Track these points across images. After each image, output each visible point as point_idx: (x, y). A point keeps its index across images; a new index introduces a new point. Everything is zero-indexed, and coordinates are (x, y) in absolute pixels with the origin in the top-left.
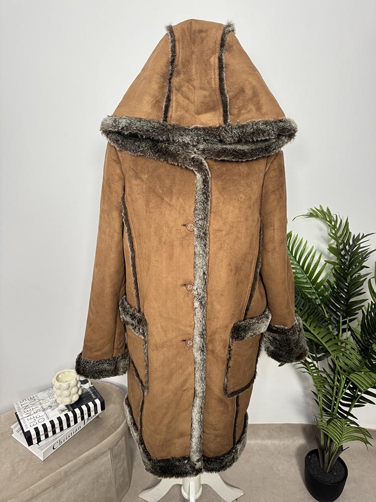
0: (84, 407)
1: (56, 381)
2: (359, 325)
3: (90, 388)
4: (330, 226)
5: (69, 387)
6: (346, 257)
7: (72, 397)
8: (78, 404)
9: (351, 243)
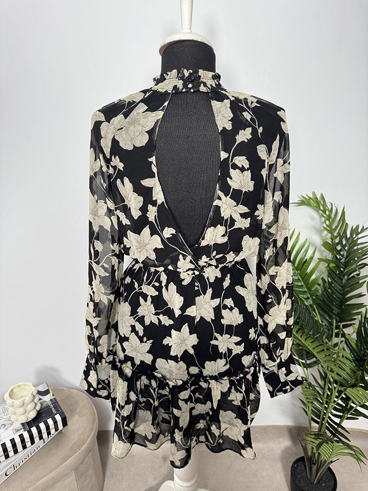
0: (42, 426)
1: (8, 397)
2: (354, 332)
3: (51, 400)
4: (324, 217)
5: (24, 404)
6: (342, 253)
7: (28, 414)
8: (35, 422)
9: (348, 236)
